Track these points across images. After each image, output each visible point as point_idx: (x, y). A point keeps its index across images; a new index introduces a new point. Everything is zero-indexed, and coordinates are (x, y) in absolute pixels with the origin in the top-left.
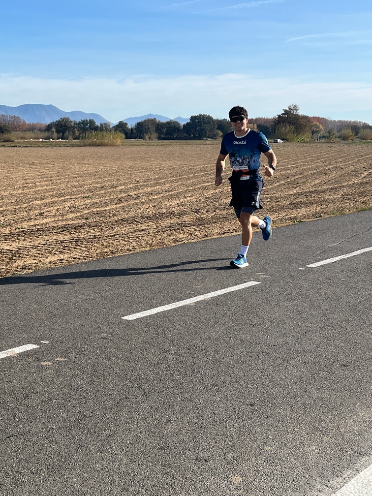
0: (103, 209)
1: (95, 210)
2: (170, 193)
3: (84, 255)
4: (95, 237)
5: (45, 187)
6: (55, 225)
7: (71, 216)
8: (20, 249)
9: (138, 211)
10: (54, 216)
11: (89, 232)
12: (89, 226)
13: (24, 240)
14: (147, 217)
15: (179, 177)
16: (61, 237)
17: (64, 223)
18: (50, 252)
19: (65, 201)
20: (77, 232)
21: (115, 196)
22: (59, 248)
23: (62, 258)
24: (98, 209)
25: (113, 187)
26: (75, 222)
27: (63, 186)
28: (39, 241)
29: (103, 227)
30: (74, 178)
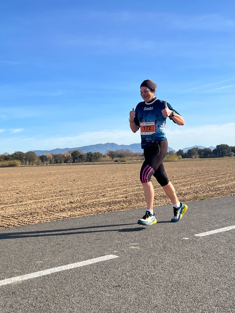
2: (188, 183)
5: (120, 181)
6: (105, 201)
7: (120, 196)
8: (71, 216)
9: (161, 193)
10: (110, 196)
11: (122, 205)
14: (164, 196)
15: (198, 175)
16: (102, 209)
19: (124, 188)
20: (114, 205)
24: (139, 192)
26: (119, 199)
28: (87, 211)
29: (132, 202)
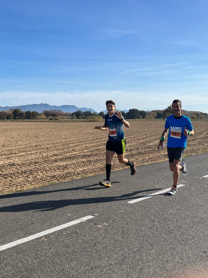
0: (98, 148)
1: (95, 148)
3: (93, 168)
4: (97, 160)
5: (74, 139)
6: (80, 155)
7: (86, 151)
8: (67, 165)
10: (79, 151)
12: (94, 155)
13: (68, 161)
16: (83, 160)
17: (83, 154)
18: (79, 166)
19: (83, 144)
20: (89, 158)
21: (102, 143)
22: (83, 165)
23: (84, 169)
25: (101, 139)
26: (88, 153)
27: (81, 138)
28: (74, 162)
29: (99, 155)
30: (85, 135)
